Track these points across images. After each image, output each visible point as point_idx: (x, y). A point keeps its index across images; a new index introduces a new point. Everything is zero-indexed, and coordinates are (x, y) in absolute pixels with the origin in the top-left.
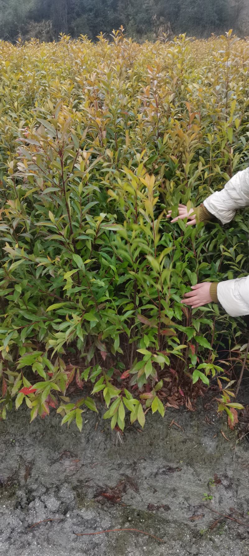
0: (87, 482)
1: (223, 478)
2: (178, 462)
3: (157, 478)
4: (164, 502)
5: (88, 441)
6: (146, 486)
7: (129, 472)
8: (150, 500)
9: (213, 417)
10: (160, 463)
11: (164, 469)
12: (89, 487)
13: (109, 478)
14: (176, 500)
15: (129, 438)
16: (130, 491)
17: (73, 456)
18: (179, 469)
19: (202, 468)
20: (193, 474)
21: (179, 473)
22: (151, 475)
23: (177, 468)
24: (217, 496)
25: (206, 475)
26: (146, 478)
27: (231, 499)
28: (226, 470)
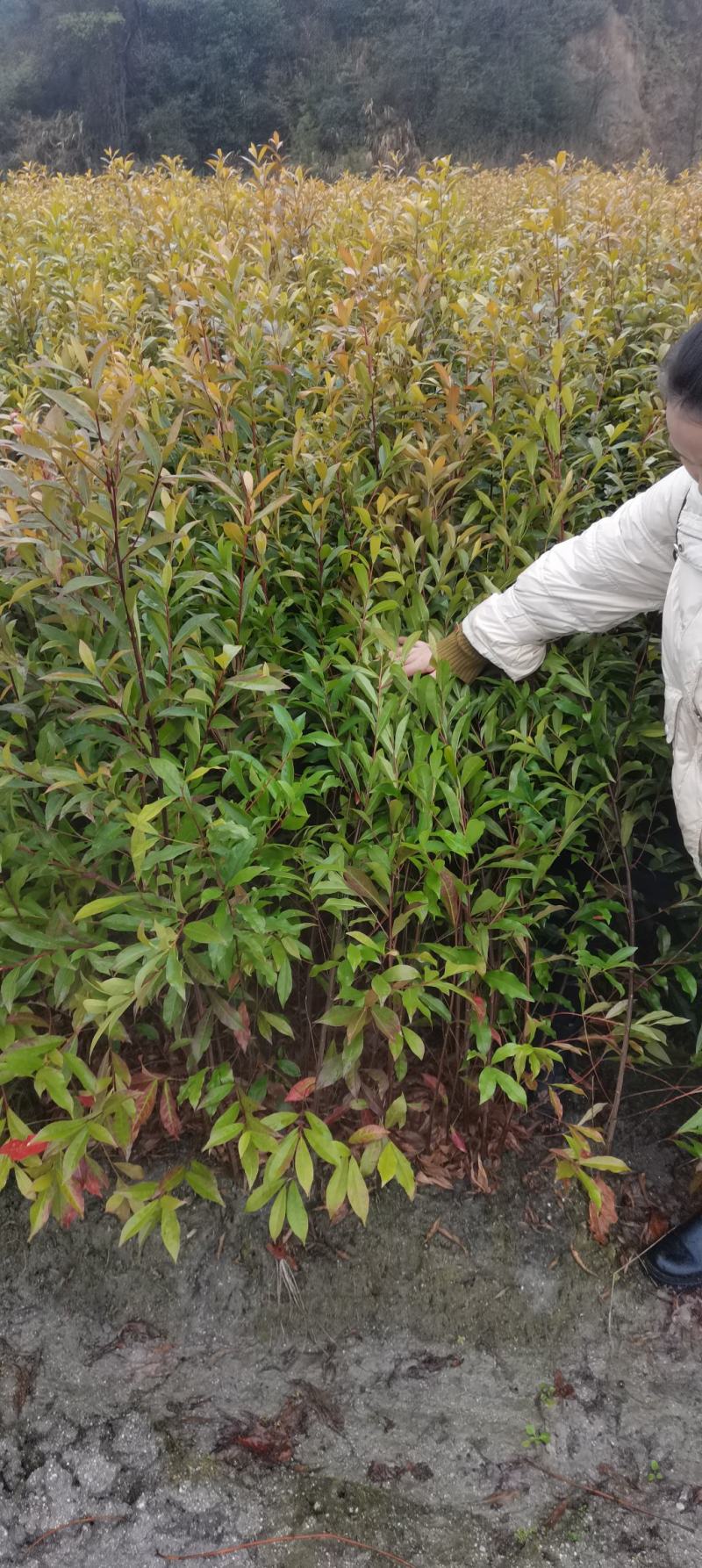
0: (193, 1406)
1: (578, 1381)
2: (452, 1342)
3: (395, 1389)
4: (415, 1457)
5: (198, 1289)
6: (362, 1412)
7: (313, 1375)
8: (376, 1451)
9: (547, 1210)
10: (402, 1345)
11: (414, 1363)
12: (201, 1421)
13: (258, 1392)
14: (449, 1447)
15: (312, 1278)
16: (319, 1428)
17: (154, 1333)
18: (454, 1360)
19: (520, 1355)
20: (494, 1373)
21: (455, 1372)
22: (378, 1379)
23: (450, 1357)
24: (563, 1431)
25: (532, 1375)
26: (362, 1390)
27: (602, 1441)
28: (585, 1358)
